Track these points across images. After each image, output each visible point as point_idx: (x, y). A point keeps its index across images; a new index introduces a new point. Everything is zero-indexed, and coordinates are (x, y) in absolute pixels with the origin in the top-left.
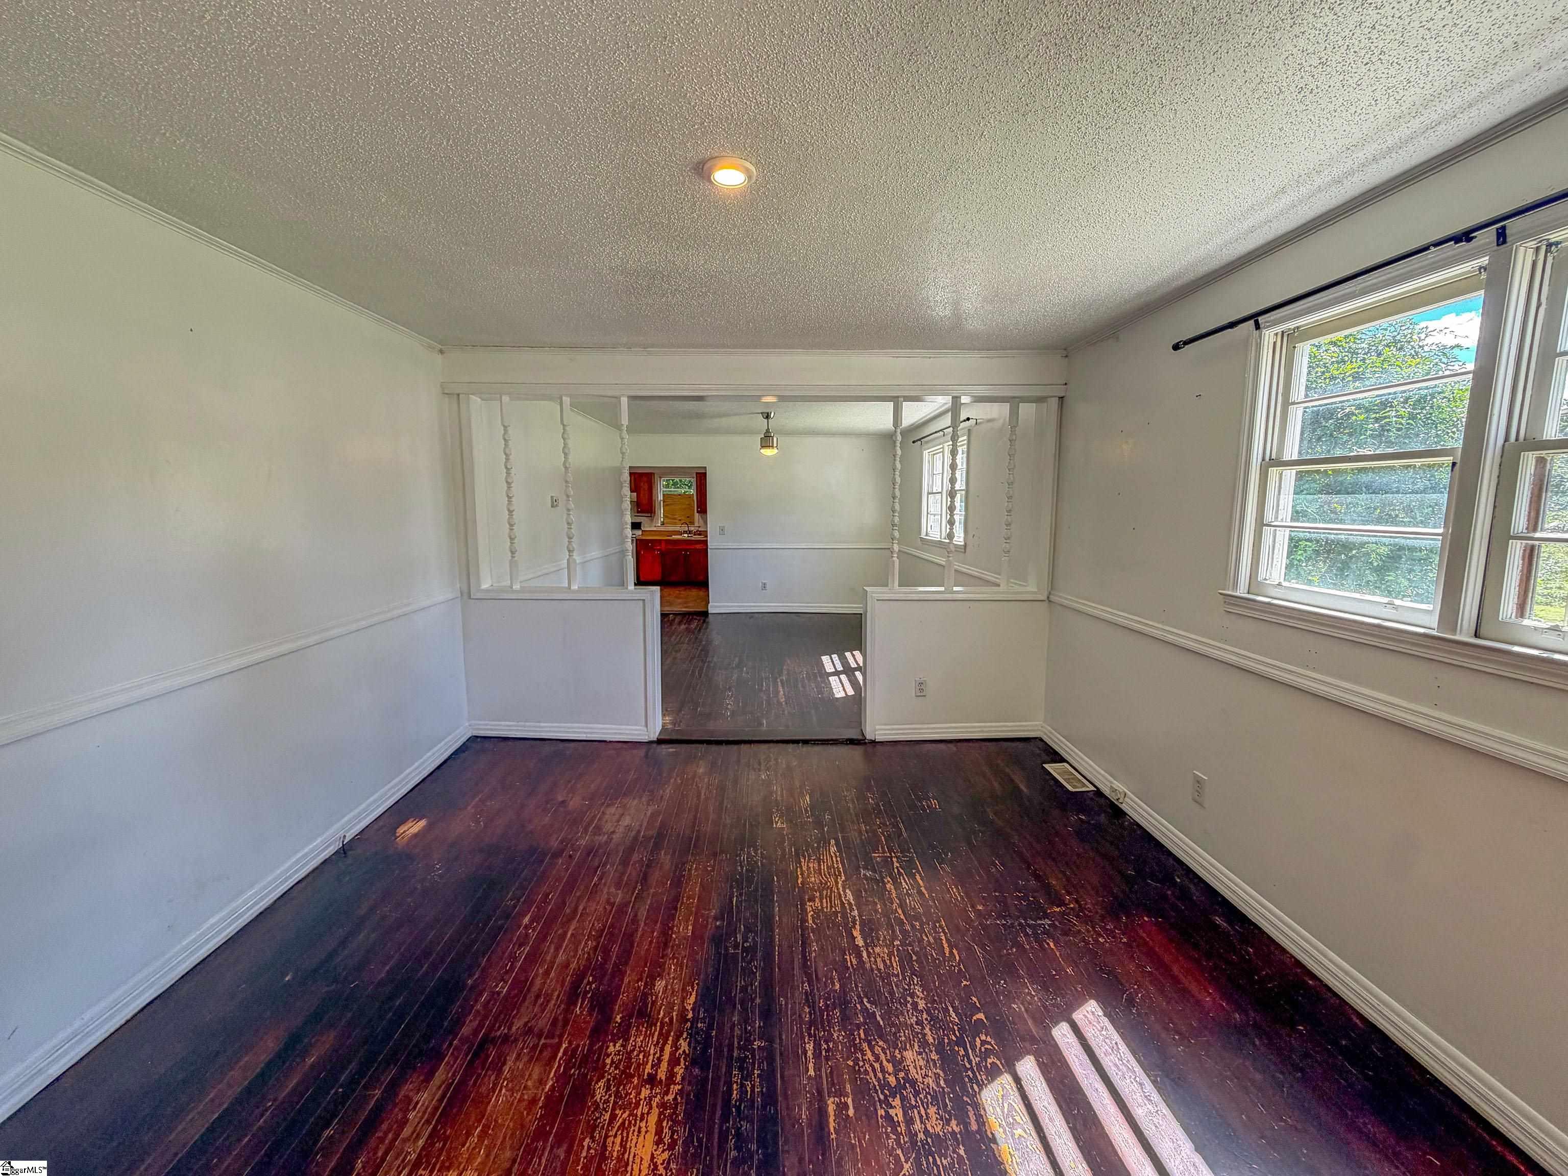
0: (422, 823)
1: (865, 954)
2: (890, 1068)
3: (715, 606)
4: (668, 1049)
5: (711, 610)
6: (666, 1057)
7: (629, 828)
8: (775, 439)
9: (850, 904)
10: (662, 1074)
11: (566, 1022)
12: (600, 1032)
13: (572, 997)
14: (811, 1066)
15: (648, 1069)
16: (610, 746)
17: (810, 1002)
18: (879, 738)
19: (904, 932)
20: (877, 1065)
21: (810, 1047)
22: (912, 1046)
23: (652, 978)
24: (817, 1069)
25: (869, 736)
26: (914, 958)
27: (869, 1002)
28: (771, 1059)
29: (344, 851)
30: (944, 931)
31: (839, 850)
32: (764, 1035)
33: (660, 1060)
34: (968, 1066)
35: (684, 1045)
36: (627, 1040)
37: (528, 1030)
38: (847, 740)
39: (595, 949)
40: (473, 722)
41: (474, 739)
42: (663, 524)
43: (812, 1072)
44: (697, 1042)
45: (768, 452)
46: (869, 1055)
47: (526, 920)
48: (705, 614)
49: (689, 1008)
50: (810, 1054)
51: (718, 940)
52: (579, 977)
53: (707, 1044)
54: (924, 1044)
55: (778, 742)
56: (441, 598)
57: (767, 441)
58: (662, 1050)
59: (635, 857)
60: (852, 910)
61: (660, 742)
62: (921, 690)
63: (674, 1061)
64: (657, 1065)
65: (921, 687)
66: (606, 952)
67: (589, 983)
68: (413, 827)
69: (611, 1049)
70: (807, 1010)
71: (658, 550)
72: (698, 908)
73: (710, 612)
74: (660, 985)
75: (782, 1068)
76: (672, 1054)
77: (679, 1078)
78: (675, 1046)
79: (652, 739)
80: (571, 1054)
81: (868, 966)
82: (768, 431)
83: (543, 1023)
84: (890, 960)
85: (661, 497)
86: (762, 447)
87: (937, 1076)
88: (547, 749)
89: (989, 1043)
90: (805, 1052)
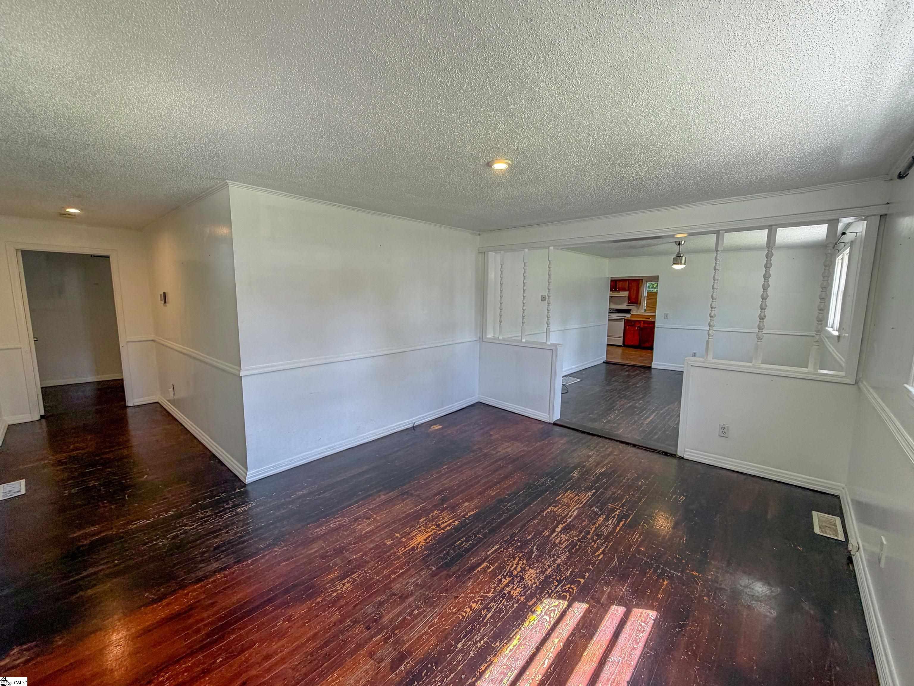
0: (441, 427)
1: (555, 534)
2: (519, 569)
3: (655, 365)
4: (451, 521)
5: (653, 366)
6: (448, 523)
7: (507, 452)
8: (683, 258)
9: (571, 516)
10: (442, 526)
11: (430, 499)
12: (436, 507)
13: (439, 493)
14: (491, 551)
15: (440, 523)
16: (530, 420)
17: (513, 535)
18: (686, 457)
19: (585, 537)
20: (515, 566)
21: (496, 547)
22: (536, 570)
23: (467, 501)
24: (492, 553)
25: (679, 454)
26: (577, 547)
27: (536, 549)
28: (479, 542)
29: (414, 428)
30: (606, 547)
31: (592, 496)
32: (485, 536)
33: (446, 522)
34: (553, 589)
35: (457, 523)
36: (441, 512)
37: (418, 496)
38: (663, 452)
39: (457, 484)
40: (480, 396)
41: (479, 404)
42: (645, 311)
43: (488, 553)
44: (461, 524)
45: (677, 267)
46: (516, 562)
47: (444, 467)
48: (650, 368)
49: (469, 514)
50: (494, 549)
51: (501, 501)
52: (446, 489)
53: (465, 526)
54: (542, 572)
55: (617, 441)
56: (469, 340)
57: (677, 260)
58: (449, 520)
59: (499, 463)
60: (570, 518)
61: (555, 424)
62: (724, 432)
63: (449, 525)
64: (443, 523)
65: (724, 431)
66: (459, 487)
67: (447, 493)
68: (437, 427)
69: (435, 512)
70: (509, 537)
71: (638, 327)
72: (504, 489)
73: (652, 367)
74: (467, 504)
75: (480, 546)
76: (451, 523)
77: (446, 530)
78: (454, 522)
79: (551, 422)
80: (424, 507)
81: (551, 538)
82: (679, 253)
83: (424, 496)
84: (564, 542)
85: (645, 294)
86: (674, 263)
87: (535, 583)
88: (504, 414)
89: (573, 590)
90: (493, 547)
